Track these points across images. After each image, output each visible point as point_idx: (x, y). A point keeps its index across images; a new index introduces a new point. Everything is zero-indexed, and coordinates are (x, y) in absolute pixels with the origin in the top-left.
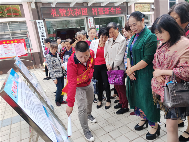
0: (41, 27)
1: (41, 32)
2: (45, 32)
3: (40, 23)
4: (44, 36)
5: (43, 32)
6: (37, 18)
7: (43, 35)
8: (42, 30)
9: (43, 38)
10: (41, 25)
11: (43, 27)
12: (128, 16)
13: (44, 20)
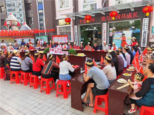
0: (76, 29)
1: (75, 32)
2: (77, 32)
3: (76, 27)
6: (75, 24)
9: (76, 35)
12: (145, 20)
13: (78, 25)
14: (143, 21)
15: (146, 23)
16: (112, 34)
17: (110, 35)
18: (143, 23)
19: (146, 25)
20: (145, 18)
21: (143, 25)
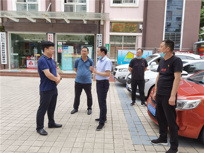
0: (3, 38)
1: (2, 42)
3: (3, 35)
4: (4, 46)
5: (4, 42)
7: (4, 44)
8: (3, 41)
9: (3, 47)
10: (3, 37)
11: (4, 39)
12: (98, 36)
13: (7, 32)
14: (97, 37)
15: (99, 39)
16: (61, 49)
17: (58, 50)
18: (97, 40)
19: (99, 41)
20: (99, 34)
21: (97, 41)
